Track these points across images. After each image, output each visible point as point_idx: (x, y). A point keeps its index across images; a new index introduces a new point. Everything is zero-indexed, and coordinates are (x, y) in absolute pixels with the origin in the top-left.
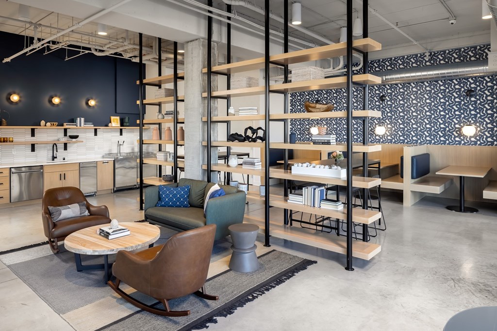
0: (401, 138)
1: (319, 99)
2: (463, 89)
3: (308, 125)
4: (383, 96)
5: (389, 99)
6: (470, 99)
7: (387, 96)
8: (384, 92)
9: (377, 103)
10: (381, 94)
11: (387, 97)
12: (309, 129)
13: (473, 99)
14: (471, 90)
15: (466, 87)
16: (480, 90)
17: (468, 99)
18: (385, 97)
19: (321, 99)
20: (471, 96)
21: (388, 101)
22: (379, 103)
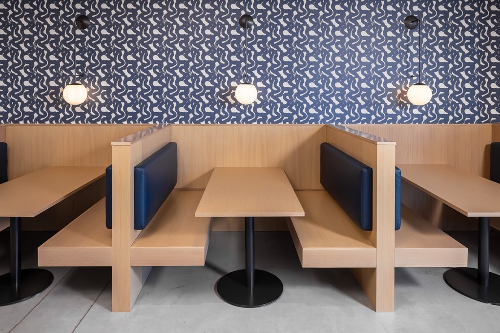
0: (286, 111)
1: (87, 12)
2: (399, 14)
3: (56, 78)
4: (248, 17)
5: (259, 25)
6: (411, 34)
7: (255, 17)
8: (249, 8)
9: (234, 32)
10: (243, 13)
11: (255, 20)
12: (57, 90)
13: (416, 34)
14: (412, 16)
15: (406, 10)
16: (427, 18)
17: (408, 34)
18: (251, 19)
19: (92, 13)
20: (413, 28)
21: (257, 28)
22: (238, 31)
